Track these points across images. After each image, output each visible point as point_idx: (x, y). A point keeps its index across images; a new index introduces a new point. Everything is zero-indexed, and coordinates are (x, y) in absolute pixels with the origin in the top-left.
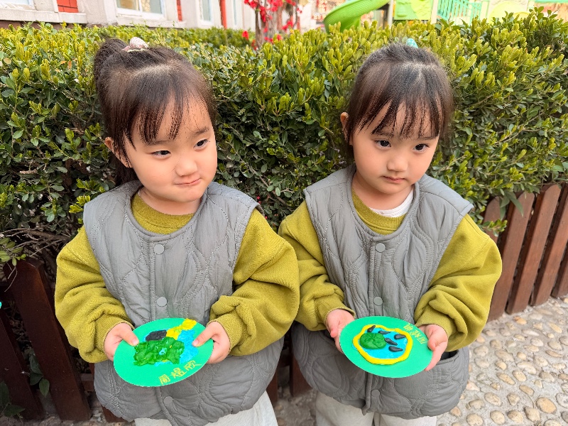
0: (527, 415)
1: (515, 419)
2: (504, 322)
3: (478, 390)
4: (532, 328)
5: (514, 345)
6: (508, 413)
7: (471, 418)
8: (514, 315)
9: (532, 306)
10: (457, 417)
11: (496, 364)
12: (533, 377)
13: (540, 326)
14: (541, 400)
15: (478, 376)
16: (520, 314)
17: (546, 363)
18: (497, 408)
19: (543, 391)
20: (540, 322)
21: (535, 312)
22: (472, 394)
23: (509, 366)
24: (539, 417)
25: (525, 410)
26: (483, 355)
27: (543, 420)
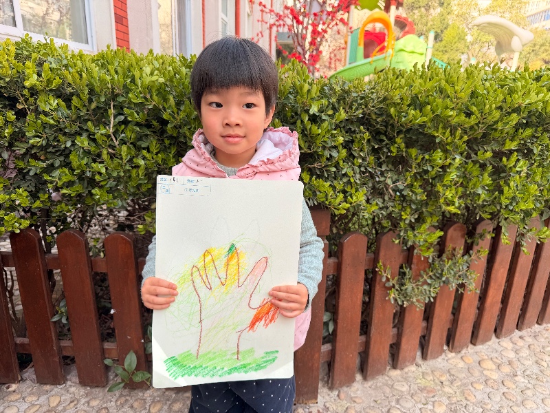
2: (537, 331)
3: (527, 382)
7: (526, 402)
8: (544, 325)
10: (513, 402)
11: (537, 362)
15: (524, 371)
18: (547, 396)
22: (523, 385)
26: (525, 355)
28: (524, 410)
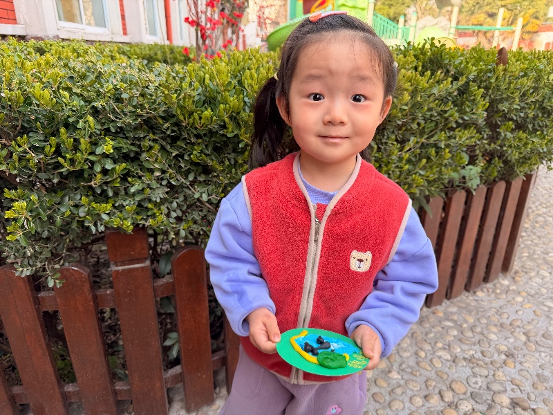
0: (442, 397)
1: (432, 401)
2: (425, 315)
3: (400, 377)
4: (448, 319)
5: (432, 335)
6: (426, 397)
7: (393, 403)
8: (433, 308)
9: (449, 299)
10: (380, 403)
11: (416, 353)
12: (448, 363)
13: (455, 317)
14: (454, 383)
15: (400, 365)
16: (438, 307)
17: (459, 350)
18: (416, 393)
19: (456, 375)
20: (455, 313)
21: (451, 305)
22: (394, 382)
23: (428, 355)
24: (452, 398)
25: (440, 393)
26: (405, 345)
27: (456, 400)
28: (389, 412)
